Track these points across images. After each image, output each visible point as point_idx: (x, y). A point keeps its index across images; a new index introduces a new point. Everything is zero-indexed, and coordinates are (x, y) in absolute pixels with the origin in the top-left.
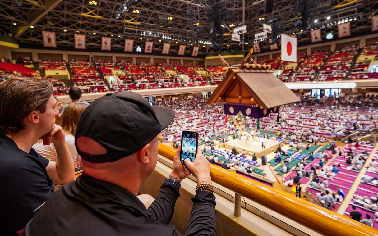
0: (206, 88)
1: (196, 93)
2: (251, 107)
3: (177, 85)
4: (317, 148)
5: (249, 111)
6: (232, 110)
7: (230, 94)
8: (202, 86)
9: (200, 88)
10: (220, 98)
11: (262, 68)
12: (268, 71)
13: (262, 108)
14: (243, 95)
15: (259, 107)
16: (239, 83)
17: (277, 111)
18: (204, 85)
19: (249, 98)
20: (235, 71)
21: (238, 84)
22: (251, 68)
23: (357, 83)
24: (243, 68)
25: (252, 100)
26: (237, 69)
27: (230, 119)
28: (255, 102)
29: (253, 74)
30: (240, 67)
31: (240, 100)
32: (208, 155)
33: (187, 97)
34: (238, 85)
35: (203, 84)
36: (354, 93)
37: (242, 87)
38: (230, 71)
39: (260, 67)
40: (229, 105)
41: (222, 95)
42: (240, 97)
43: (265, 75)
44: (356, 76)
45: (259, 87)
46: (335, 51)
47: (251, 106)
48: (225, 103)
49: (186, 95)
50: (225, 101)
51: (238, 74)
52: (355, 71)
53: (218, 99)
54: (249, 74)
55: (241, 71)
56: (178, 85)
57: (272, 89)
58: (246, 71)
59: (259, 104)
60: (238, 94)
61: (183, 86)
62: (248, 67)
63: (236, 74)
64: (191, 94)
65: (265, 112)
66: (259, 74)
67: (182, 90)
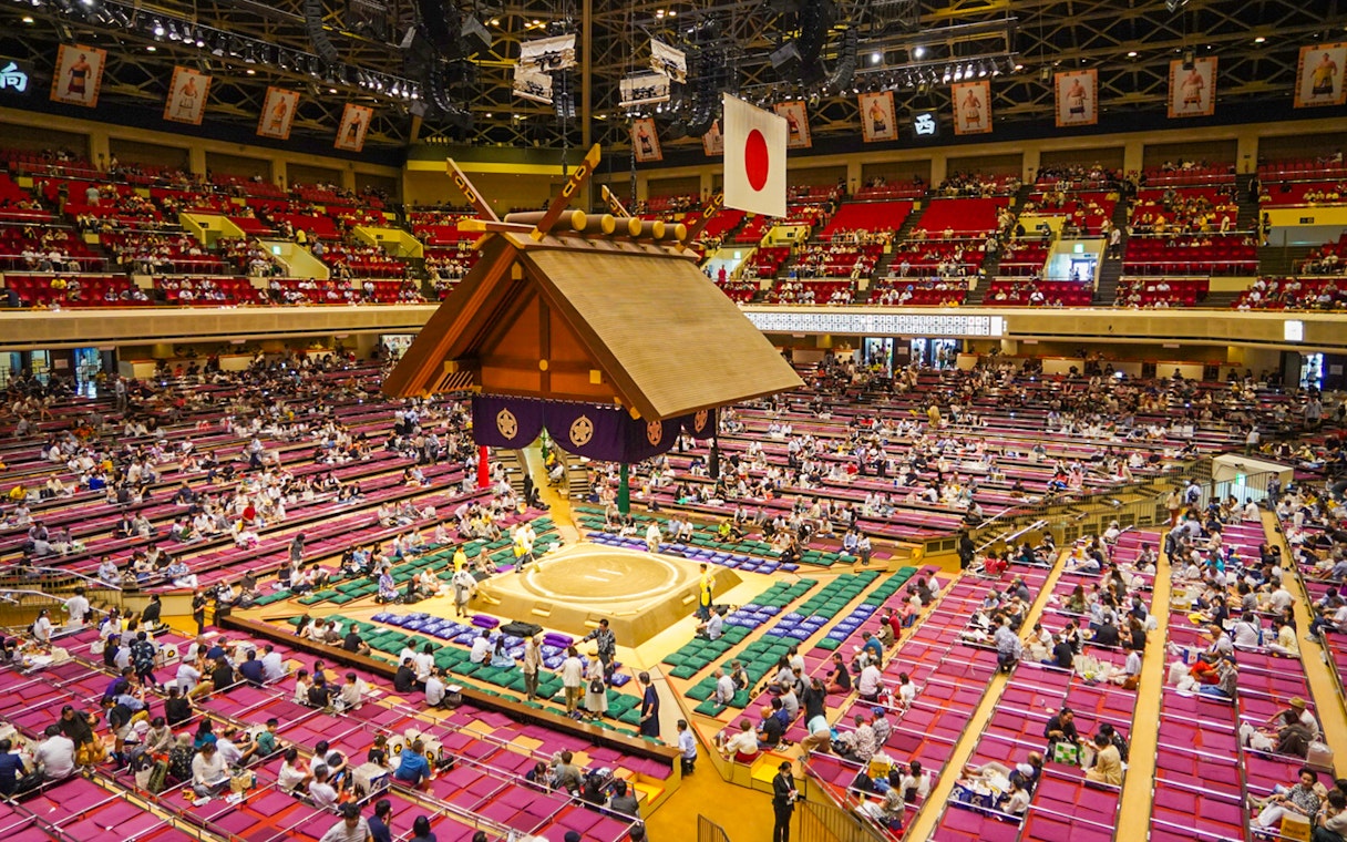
0: (400, 313)
1: (351, 336)
2: (589, 411)
3: (241, 293)
4: (867, 586)
5: (582, 431)
6: (507, 424)
7: (501, 350)
8: (382, 301)
9: (370, 314)
10: (450, 367)
11: (647, 234)
12: (673, 251)
13: (635, 414)
14: (555, 356)
15: (624, 412)
16: (541, 300)
17: (711, 429)
18: (392, 301)
19: (584, 368)
20: (519, 240)
21: (536, 301)
22: (593, 231)
23: (1011, 319)
24: (558, 228)
25: (595, 377)
26: (529, 231)
27: (516, 465)
28: (608, 390)
29: (601, 260)
30: (541, 225)
31: (546, 377)
32: (386, 651)
33: (302, 357)
34: (534, 309)
35: (386, 295)
36: (1008, 360)
37: (555, 319)
38: (496, 241)
39: (637, 231)
40: (495, 399)
41: (458, 353)
42: (544, 365)
43: (659, 267)
44: (1008, 293)
45: (627, 318)
46: (944, 185)
47: (594, 407)
48: (478, 389)
49: (300, 345)
50: (476, 381)
51: (531, 255)
52: (1004, 272)
53: (440, 369)
54: (583, 258)
55: (548, 241)
56: (251, 296)
57: (683, 332)
58: (575, 242)
59: (622, 397)
60: (536, 352)
61: (277, 297)
62: (581, 226)
63: (522, 255)
64: (324, 341)
65: (654, 433)
66: (633, 263)
67: (271, 316)
